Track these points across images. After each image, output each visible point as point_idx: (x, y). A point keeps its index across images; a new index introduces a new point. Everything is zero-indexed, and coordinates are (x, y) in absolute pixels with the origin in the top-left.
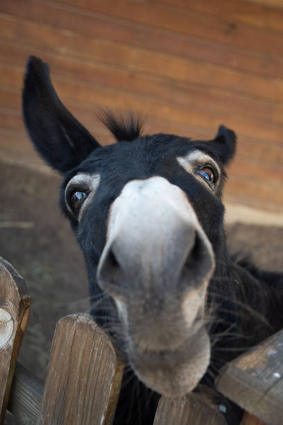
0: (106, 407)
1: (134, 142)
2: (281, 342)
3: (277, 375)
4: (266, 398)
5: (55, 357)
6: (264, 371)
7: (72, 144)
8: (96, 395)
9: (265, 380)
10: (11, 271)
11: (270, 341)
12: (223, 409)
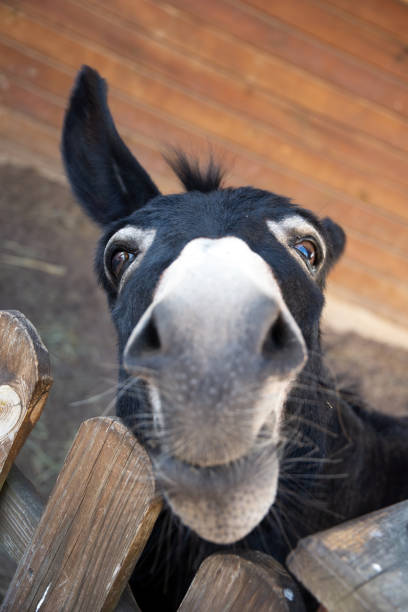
0: (126, 555)
1: (211, 195)
2: (391, 521)
3: (377, 567)
4: (356, 596)
5: (68, 470)
6: (360, 558)
7: (124, 189)
8: (115, 535)
9: (359, 571)
10: (34, 338)
11: (377, 517)
12: (289, 595)
